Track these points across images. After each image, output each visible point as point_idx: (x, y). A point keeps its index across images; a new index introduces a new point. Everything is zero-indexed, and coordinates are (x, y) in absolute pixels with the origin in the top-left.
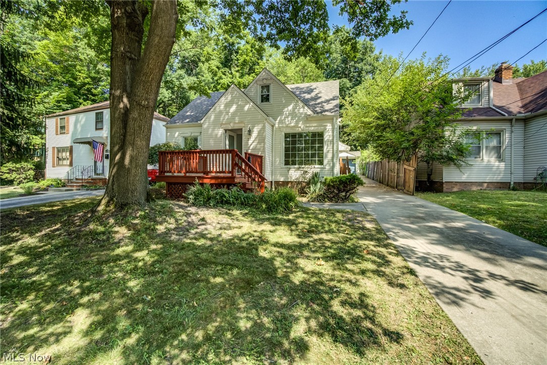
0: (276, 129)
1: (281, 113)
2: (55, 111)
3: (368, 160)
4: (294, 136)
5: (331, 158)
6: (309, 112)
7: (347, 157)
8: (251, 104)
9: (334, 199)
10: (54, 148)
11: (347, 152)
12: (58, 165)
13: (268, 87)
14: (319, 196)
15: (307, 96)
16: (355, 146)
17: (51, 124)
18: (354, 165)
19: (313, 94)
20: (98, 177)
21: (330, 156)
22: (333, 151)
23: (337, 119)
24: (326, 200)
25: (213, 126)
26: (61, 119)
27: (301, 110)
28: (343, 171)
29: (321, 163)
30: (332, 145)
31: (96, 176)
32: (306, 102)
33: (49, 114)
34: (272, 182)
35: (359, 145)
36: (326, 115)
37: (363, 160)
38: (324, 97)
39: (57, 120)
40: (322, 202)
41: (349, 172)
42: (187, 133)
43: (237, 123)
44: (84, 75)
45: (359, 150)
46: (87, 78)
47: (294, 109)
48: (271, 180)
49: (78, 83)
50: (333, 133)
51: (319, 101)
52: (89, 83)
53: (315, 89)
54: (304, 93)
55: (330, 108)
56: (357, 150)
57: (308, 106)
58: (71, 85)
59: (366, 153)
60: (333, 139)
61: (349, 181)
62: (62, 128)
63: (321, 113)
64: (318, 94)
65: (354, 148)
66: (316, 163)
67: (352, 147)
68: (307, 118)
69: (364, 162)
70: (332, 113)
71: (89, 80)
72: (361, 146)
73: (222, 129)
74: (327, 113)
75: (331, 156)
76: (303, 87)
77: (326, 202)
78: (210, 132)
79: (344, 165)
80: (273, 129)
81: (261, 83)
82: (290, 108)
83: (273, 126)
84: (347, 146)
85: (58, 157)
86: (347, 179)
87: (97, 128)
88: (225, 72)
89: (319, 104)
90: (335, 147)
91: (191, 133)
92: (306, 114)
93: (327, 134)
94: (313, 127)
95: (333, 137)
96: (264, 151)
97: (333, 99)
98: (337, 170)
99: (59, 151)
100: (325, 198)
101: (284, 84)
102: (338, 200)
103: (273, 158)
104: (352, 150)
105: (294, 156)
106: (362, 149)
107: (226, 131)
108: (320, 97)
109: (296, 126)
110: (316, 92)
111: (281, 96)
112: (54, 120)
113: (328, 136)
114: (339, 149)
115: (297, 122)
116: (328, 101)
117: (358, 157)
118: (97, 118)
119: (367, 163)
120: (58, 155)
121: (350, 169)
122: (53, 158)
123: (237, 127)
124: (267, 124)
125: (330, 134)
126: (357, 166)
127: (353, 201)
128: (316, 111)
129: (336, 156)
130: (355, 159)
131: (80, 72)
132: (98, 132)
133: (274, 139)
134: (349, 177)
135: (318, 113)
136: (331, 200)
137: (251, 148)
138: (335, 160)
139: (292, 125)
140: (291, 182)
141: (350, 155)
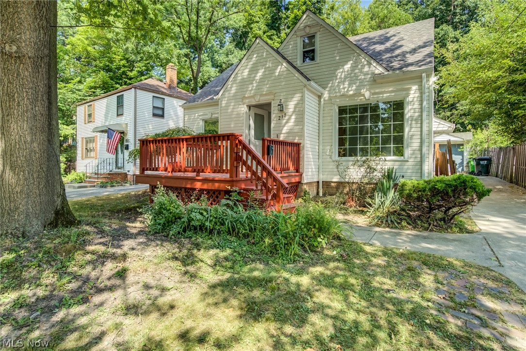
0: (324, 100)
1: (333, 76)
2: (85, 98)
3: (485, 146)
4: (353, 109)
5: (418, 148)
6: (379, 70)
7: (449, 142)
8: (284, 64)
9: (419, 222)
10: (82, 138)
11: (448, 134)
12: (87, 157)
13: (312, 37)
14: (390, 214)
15: (379, 48)
16: (462, 124)
17: (81, 112)
18: (462, 153)
19: (388, 44)
20: (120, 170)
21: (416, 144)
22: (421, 135)
23: (428, 76)
24: (404, 223)
25: (233, 101)
26: (88, 106)
27: (366, 69)
28: (441, 169)
29: (399, 152)
30: (419, 125)
31: (117, 170)
32: (376, 57)
33: (82, 101)
34: (318, 182)
35: (469, 123)
36: (408, 71)
37: (476, 145)
38: (408, 46)
39: (85, 107)
40: (396, 228)
41: (454, 171)
42: (207, 114)
43: (266, 95)
44: (119, 57)
45: (469, 131)
46: (121, 60)
47: (353, 68)
48: (316, 180)
49: (113, 67)
50: (421, 104)
51: (397, 52)
52: (124, 66)
53: (394, 35)
54: (375, 43)
55: (417, 59)
56: (465, 130)
57: (379, 62)
58: (107, 69)
59: (481, 135)
60: (421, 116)
61: (454, 191)
62: (90, 115)
63: (400, 68)
64: (398, 42)
65: (462, 128)
66: (390, 152)
67: (458, 126)
68: (376, 80)
69: (478, 148)
70: (420, 67)
71: (124, 62)
72: (473, 125)
73: (245, 106)
74: (410, 68)
75: (418, 144)
76: (374, 36)
77: (402, 228)
78: (229, 111)
79: (444, 155)
80: (320, 101)
81: (303, 33)
82: (348, 67)
83: (320, 97)
84: (449, 124)
85: (86, 149)
86: (450, 186)
87: (119, 114)
88: (272, 35)
89: (396, 56)
90: (425, 129)
91: (212, 114)
92: (373, 74)
93: (410, 107)
94: (387, 94)
95: (422, 112)
96: (302, 136)
97: (424, 46)
98: (429, 166)
99: (87, 142)
100: (401, 220)
101: (344, 36)
102: (430, 224)
103: (321, 147)
104: (456, 130)
105: (353, 142)
106: (476, 129)
107: (250, 107)
108: (401, 46)
109: (358, 94)
110: (395, 39)
111: (333, 49)
112: (82, 107)
113: (412, 111)
114: (434, 129)
115: (358, 89)
116: (414, 51)
117: (468, 142)
118: (118, 103)
119: (485, 150)
120: (87, 146)
121: (454, 162)
122: (82, 149)
123: (263, 100)
124: (306, 92)
125: (415, 106)
126: (465, 154)
127: (462, 229)
128: (391, 67)
129: (427, 140)
130: (462, 145)
131: (115, 55)
132: (119, 118)
133: (321, 115)
134: (454, 183)
135: (394, 70)
136: (413, 222)
137: (284, 131)
138: (425, 149)
139: (351, 93)
140: (348, 183)
141: (455, 139)
